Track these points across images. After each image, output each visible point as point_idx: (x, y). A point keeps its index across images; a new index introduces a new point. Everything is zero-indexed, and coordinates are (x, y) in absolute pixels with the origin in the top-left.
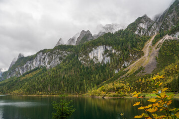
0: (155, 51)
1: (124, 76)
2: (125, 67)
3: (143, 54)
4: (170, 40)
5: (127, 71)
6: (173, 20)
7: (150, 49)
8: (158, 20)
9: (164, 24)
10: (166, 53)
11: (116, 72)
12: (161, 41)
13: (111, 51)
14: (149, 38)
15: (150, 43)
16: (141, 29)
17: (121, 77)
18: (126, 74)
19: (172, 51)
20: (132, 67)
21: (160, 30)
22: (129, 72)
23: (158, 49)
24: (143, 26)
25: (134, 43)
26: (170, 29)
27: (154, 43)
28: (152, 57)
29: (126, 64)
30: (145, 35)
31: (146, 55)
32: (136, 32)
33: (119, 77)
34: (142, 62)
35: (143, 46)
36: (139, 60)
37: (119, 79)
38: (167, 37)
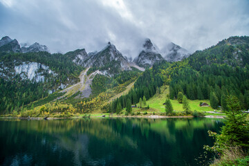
0: (90, 80)
1: (62, 97)
3: (80, 81)
6: (103, 61)
7: (85, 78)
9: (97, 61)
11: (51, 92)
12: (93, 73)
13: (47, 70)
14: (84, 69)
15: (85, 73)
16: (79, 59)
17: (59, 98)
18: (64, 96)
20: (69, 90)
21: (94, 65)
22: (66, 94)
23: (92, 79)
26: (100, 66)
27: (88, 73)
28: (87, 85)
29: (62, 86)
30: (81, 65)
31: (82, 82)
32: (74, 61)
34: (79, 87)
35: (79, 74)
36: (75, 85)
38: (98, 72)
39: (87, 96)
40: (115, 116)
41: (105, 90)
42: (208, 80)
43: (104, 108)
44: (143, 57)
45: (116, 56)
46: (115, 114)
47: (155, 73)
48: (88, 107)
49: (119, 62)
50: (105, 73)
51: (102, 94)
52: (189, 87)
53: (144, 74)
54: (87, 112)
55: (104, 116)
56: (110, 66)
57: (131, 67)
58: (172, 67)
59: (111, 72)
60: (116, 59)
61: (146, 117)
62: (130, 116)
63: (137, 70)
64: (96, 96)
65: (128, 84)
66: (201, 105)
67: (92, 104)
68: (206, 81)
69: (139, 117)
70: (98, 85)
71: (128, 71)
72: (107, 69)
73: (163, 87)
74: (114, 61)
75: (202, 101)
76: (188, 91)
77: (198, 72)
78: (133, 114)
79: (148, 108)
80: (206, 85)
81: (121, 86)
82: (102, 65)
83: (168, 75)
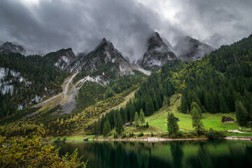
0: (76, 90)
1: (33, 114)
2: (35, 103)
3: (62, 91)
4: (91, 82)
5: (39, 108)
6: (96, 64)
7: (70, 87)
8: (82, 59)
9: (87, 64)
10: (86, 94)
11: (21, 107)
12: (82, 80)
13: (18, 78)
14: (70, 75)
15: (70, 80)
16: (63, 62)
17: (29, 116)
18: (37, 112)
19: (92, 93)
20: (45, 103)
21: (83, 69)
22: (40, 110)
23: (78, 88)
24: (66, 60)
25: (52, 76)
26: (92, 71)
27: (75, 81)
28: (72, 96)
29: (37, 99)
30: (66, 70)
31: (65, 92)
32: (56, 64)
33: (24, 114)
34: (59, 99)
35: (62, 81)
36: (55, 97)
37: (24, 118)
38: (88, 78)
39: (68, 112)
40: (101, 139)
41: (95, 102)
42: (235, 84)
43: (90, 128)
44: (149, 56)
45: (113, 57)
46: (102, 136)
47: (165, 77)
48: (66, 127)
49: (117, 65)
50: (97, 79)
51: (90, 109)
52: (207, 94)
53: (150, 78)
54: (65, 134)
55: (86, 140)
56: (105, 70)
57: (134, 71)
58: (187, 69)
59: (105, 78)
60: (113, 61)
61: (141, 140)
62: (120, 140)
63: (142, 74)
64: (80, 112)
65: (128, 94)
66: (224, 120)
67: (73, 122)
68: (231, 86)
69: (132, 140)
70: (86, 96)
71: (129, 76)
72: (100, 74)
73: (175, 96)
74: (110, 63)
75: (225, 115)
76: (206, 101)
77: (222, 75)
78: (124, 137)
79: (147, 126)
80: (231, 91)
81: (117, 96)
82: (94, 68)
83: (182, 79)
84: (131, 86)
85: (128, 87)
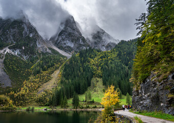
6: (14, 36)
44: (64, 37)
45: (30, 32)
47: (84, 62)
49: (35, 40)
50: (17, 53)
53: (71, 61)
56: (25, 45)
58: (101, 58)
72: (20, 48)
81: (44, 73)
82: (11, 40)
83: (98, 66)
84: (54, 65)
85: (52, 66)
